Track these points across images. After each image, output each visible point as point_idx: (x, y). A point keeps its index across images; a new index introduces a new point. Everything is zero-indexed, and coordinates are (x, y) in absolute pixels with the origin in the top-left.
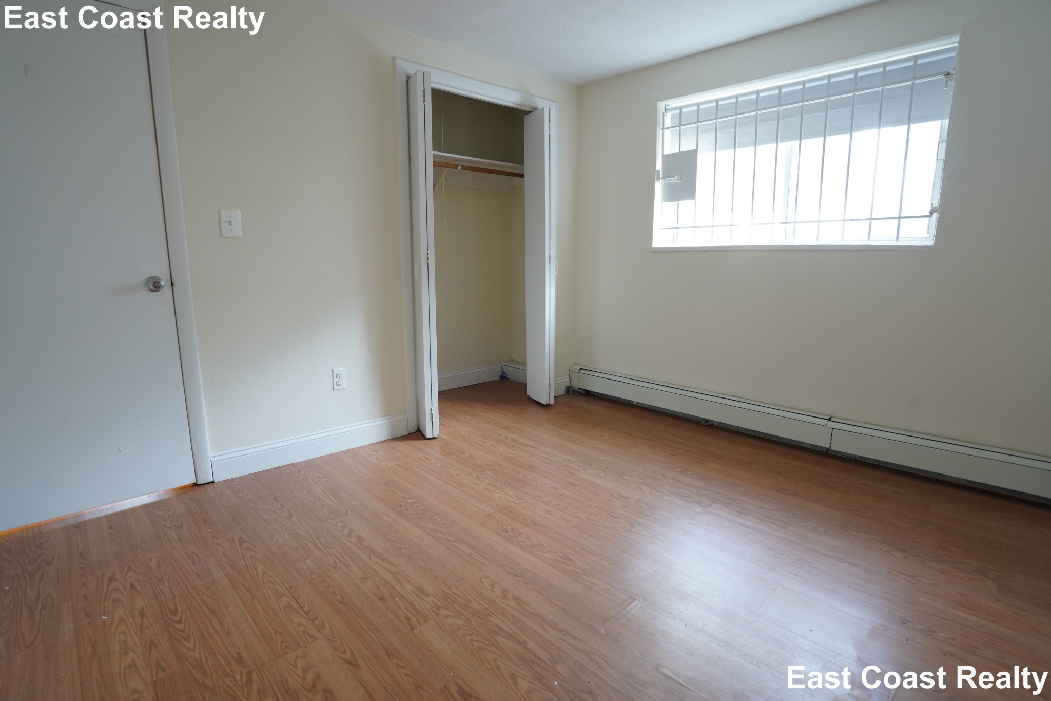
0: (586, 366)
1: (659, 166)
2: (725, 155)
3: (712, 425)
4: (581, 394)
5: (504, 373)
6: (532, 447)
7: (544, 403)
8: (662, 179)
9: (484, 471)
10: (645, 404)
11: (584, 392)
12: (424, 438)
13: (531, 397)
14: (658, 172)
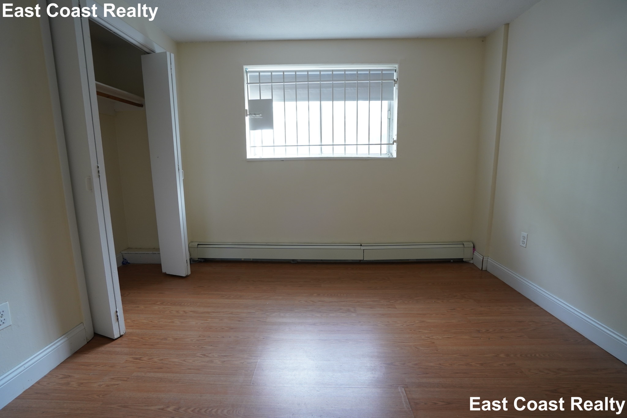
0: (200, 242)
1: (247, 107)
2: (291, 105)
3: (298, 262)
4: (200, 262)
5: (125, 260)
6: (214, 312)
7: (184, 275)
8: (249, 115)
9: (202, 348)
10: (251, 259)
11: (202, 260)
12: (112, 340)
13: (167, 273)
14: (247, 110)
